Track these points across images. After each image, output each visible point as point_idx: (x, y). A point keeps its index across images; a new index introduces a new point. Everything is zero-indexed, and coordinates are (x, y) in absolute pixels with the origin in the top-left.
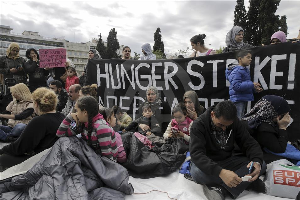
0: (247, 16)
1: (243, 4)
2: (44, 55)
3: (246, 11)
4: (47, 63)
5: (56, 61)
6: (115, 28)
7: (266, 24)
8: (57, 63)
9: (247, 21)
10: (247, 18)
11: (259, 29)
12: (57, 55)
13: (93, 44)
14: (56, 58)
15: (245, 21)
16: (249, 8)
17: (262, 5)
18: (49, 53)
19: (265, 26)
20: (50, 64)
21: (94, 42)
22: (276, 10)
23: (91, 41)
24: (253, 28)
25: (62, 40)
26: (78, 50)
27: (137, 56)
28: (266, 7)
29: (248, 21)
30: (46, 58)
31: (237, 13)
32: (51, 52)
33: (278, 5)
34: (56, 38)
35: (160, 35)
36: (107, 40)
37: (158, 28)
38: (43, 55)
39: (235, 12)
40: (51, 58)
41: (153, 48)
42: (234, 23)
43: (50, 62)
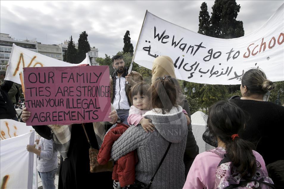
0: (210, 21)
1: (207, 10)
2: (41, 85)
3: (209, 17)
4: (51, 110)
5: (79, 105)
6: (85, 31)
7: (229, 28)
8: (81, 111)
9: (210, 25)
10: (211, 22)
11: (221, 33)
12: (83, 85)
13: (65, 46)
14: (79, 94)
15: (209, 26)
16: (212, 13)
17: (224, 11)
18: (57, 78)
19: (228, 30)
20: (62, 114)
21: (66, 44)
22: (237, 16)
23: (63, 43)
24: (216, 32)
25: (34, 42)
26: (50, 51)
27: (108, 57)
28: (228, 13)
29: (212, 25)
30: (48, 94)
31: (201, 18)
32: (64, 75)
33: (239, 12)
34: (28, 40)
35: (129, 37)
36: (78, 42)
37: (127, 31)
38: (38, 85)
39: (200, 17)
40: (63, 95)
41: (123, 50)
42: (199, 27)
43: (59, 109)
